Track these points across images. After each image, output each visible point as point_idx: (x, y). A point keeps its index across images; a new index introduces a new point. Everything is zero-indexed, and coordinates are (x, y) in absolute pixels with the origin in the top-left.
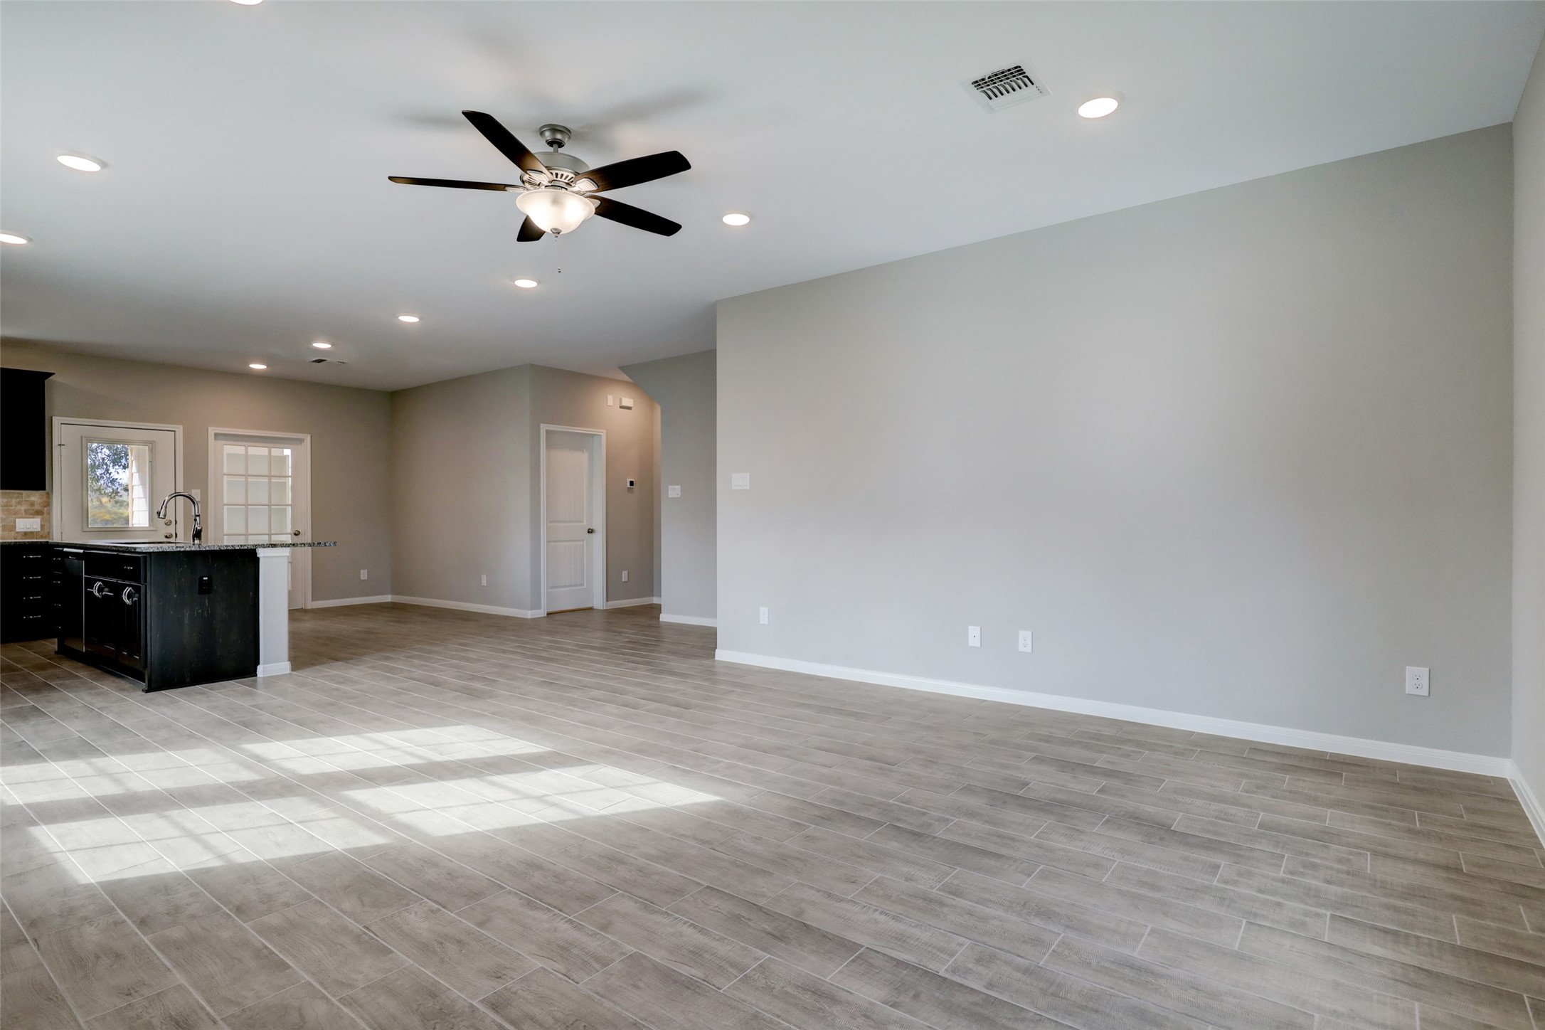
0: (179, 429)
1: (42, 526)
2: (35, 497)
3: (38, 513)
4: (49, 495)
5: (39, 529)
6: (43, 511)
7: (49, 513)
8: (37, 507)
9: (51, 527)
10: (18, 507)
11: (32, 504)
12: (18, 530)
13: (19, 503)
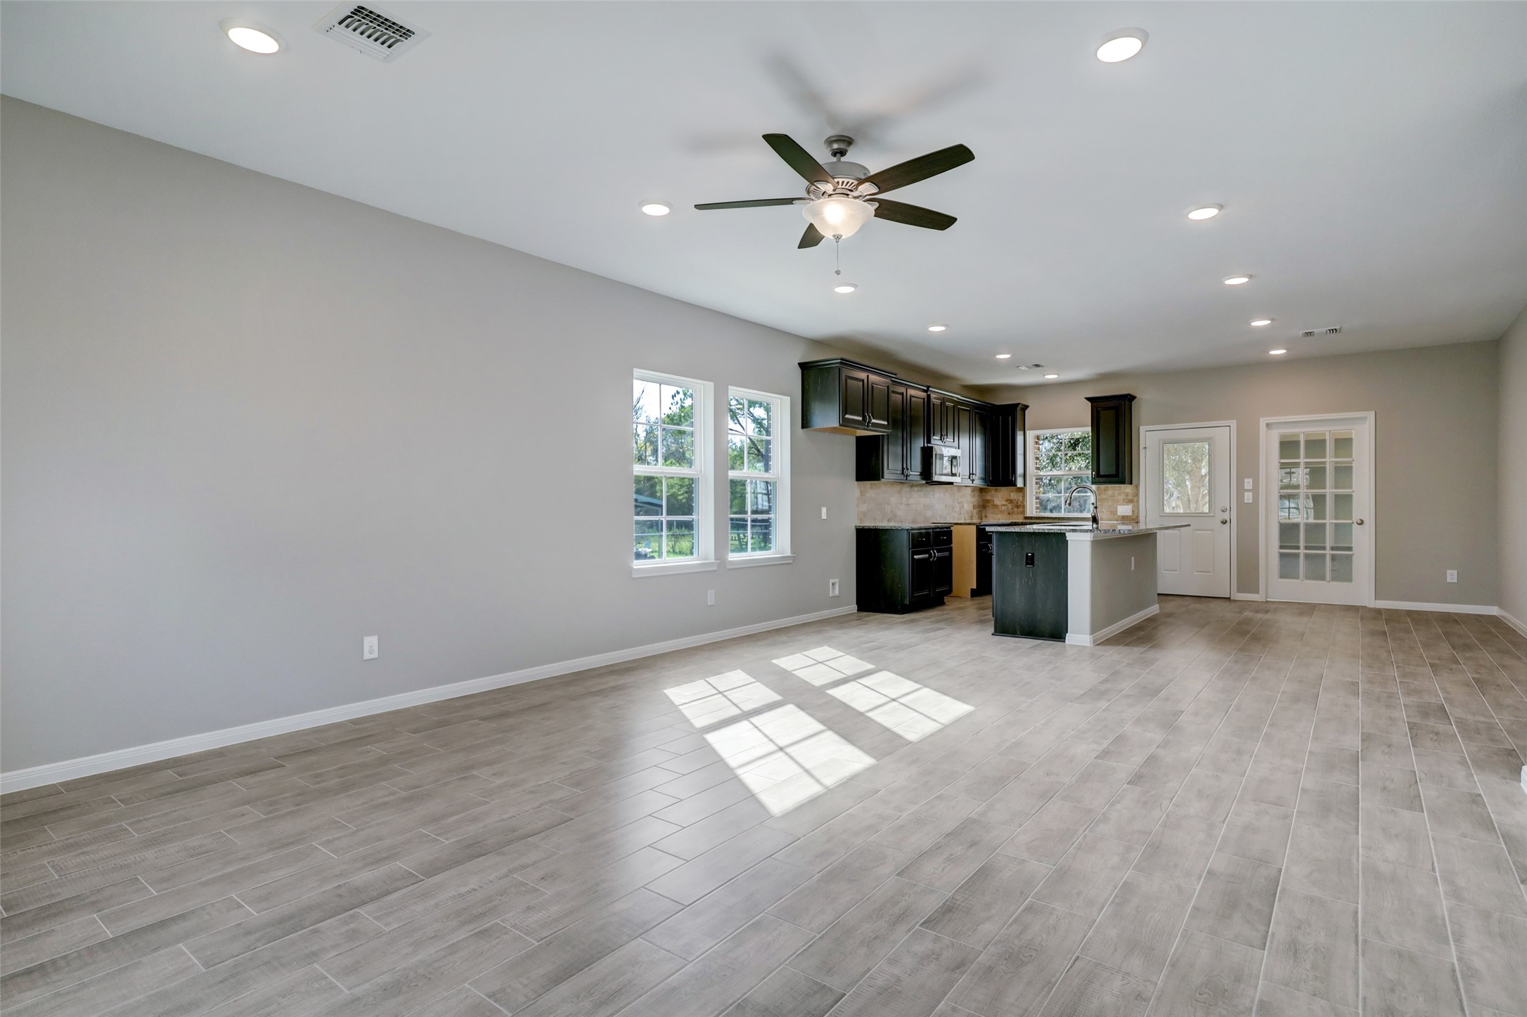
0: (1233, 423)
1: (1133, 511)
2: (1127, 489)
3: (1131, 501)
4: (1137, 487)
5: (1131, 514)
6: (1133, 500)
7: (1138, 502)
8: (1130, 497)
9: (1138, 513)
10: (1119, 497)
11: (1127, 495)
12: (1119, 514)
13: (1119, 494)
